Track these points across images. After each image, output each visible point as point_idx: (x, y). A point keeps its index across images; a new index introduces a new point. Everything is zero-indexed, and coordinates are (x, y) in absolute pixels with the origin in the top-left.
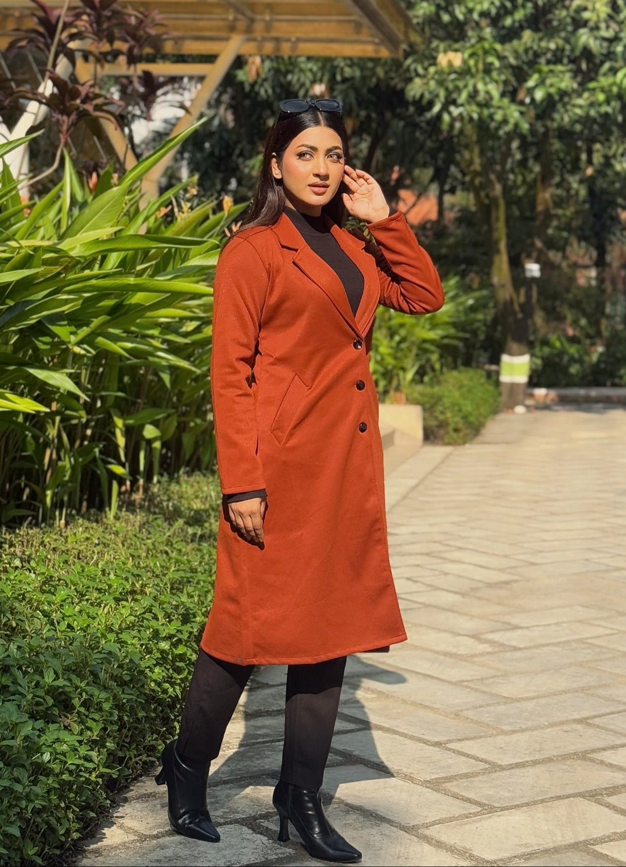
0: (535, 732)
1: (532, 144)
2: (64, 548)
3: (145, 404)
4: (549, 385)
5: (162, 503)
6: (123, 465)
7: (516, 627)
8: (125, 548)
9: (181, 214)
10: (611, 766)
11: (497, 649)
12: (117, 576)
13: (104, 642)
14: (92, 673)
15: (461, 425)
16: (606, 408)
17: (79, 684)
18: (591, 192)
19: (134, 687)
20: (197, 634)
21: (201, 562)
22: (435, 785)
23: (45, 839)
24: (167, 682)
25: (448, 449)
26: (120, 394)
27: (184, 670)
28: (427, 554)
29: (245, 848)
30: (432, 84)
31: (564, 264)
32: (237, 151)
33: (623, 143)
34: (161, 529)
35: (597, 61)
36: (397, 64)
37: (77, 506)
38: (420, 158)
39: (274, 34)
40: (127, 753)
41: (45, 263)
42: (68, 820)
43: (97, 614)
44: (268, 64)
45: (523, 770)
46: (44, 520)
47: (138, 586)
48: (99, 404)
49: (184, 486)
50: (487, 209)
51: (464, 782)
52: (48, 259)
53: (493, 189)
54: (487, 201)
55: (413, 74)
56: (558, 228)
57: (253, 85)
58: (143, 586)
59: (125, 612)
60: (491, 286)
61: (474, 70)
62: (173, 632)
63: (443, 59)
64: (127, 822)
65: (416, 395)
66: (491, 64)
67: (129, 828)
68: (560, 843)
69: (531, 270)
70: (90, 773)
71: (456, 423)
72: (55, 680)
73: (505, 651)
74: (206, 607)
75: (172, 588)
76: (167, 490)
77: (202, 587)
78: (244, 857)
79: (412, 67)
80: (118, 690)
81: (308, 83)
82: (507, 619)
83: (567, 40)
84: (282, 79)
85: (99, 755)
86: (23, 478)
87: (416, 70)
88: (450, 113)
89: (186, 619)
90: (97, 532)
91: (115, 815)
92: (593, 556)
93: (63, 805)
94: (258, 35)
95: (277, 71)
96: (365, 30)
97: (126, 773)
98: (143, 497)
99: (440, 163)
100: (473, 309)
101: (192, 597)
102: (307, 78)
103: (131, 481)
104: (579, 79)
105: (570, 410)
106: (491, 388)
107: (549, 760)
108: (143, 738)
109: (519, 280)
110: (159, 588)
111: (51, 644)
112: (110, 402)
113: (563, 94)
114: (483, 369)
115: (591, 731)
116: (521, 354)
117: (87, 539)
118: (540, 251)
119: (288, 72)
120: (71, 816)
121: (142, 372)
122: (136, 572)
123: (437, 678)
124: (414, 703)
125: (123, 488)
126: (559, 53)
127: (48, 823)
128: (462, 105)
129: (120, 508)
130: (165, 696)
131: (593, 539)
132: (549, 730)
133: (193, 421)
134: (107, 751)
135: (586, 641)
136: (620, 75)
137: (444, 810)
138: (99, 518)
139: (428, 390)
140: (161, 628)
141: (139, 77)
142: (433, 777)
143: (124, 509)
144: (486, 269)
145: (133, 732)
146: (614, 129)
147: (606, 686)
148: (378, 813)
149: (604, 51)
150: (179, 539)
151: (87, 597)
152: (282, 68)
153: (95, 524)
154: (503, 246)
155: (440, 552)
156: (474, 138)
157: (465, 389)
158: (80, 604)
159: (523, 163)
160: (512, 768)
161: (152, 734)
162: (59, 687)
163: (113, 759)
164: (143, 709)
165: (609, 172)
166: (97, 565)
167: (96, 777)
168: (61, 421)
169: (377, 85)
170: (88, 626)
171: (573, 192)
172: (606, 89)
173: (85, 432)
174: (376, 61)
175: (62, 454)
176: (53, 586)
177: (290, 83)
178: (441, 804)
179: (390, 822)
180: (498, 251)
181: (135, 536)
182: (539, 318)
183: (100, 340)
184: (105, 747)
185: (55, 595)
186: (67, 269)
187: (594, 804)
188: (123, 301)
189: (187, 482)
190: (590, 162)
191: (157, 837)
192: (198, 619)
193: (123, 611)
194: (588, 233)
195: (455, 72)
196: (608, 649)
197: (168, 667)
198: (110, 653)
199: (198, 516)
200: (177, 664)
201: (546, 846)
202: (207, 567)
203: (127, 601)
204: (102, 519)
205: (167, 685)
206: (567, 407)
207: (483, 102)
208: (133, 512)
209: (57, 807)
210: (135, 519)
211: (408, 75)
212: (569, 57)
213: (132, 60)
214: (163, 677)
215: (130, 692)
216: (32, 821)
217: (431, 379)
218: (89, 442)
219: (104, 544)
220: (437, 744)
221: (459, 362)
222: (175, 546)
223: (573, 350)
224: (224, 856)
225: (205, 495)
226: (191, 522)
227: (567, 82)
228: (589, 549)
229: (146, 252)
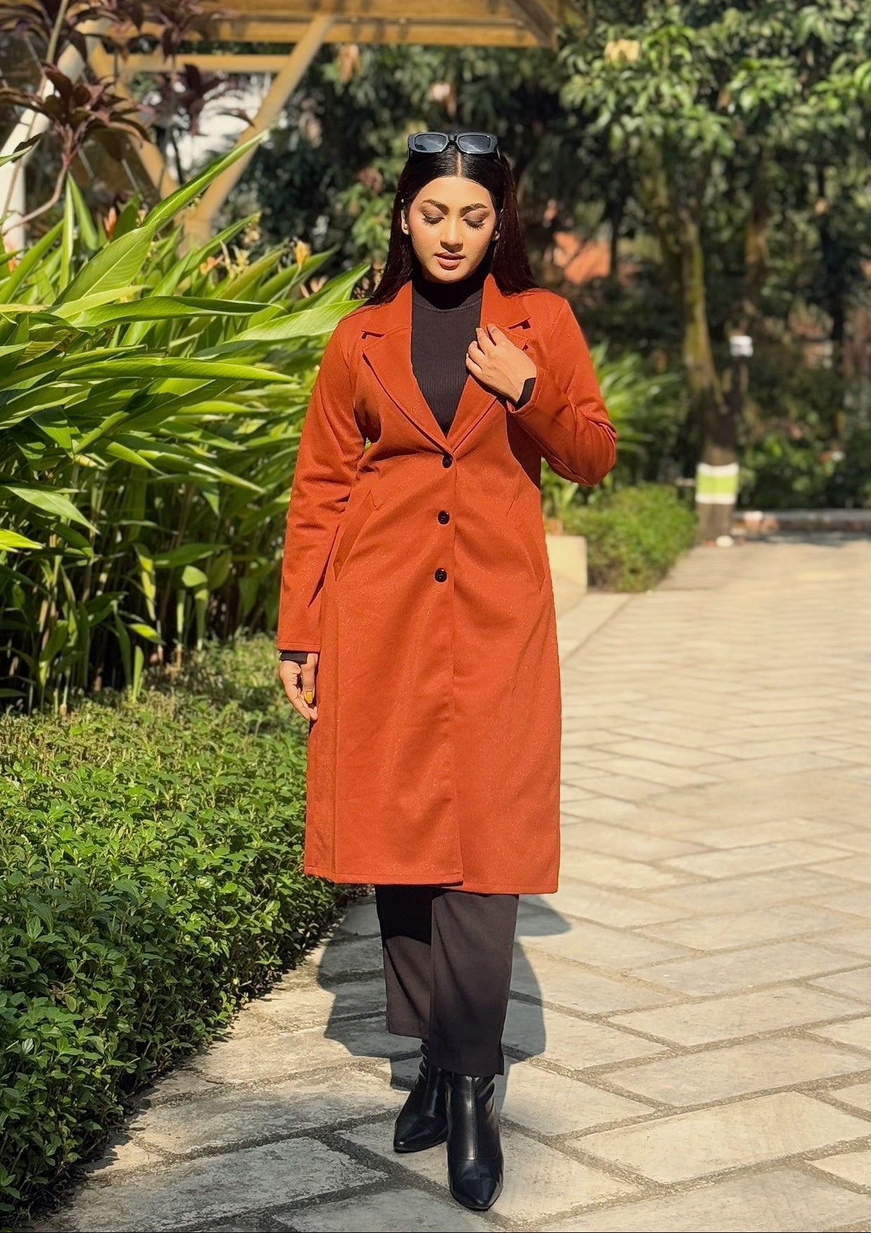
0: (734, 999)
1: (742, 169)
2: (62, 744)
3: (185, 536)
4: (764, 507)
5: (208, 679)
6: (153, 625)
7: (712, 850)
8: (152, 743)
9: (234, 266)
10: (840, 1046)
11: (683, 881)
12: (139, 783)
13: (116, 878)
14: (97, 923)
15: (640, 564)
16: (844, 539)
17: (77, 939)
18: (824, 235)
19: (159, 942)
20: (252, 865)
21: (260, 762)
22: (589, 1076)
23: (27, 1162)
24: (209, 934)
25: (622, 598)
26: (148, 523)
27: (235, 916)
28: (589, 747)
29: (316, 1171)
30: (598, 84)
31: (787, 339)
32: (326, 179)
33: (865, 166)
34: (205, 715)
35: (829, 53)
36: (549, 57)
37: (86, 684)
38: (586, 188)
39: (374, 13)
40: (150, 1037)
41: (34, 336)
42: (61, 1136)
43: (107, 838)
44: (368, 57)
45: (716, 1053)
46: (36, 703)
47: (168, 798)
48: (119, 538)
49: (240, 653)
50: (677, 260)
51: (632, 1072)
52: (38, 331)
53: (685, 231)
54: (676, 249)
55: (571, 70)
56: (777, 287)
57: (347, 86)
58: (176, 797)
59: (149, 835)
60: (683, 368)
61: (656, 65)
62: (217, 863)
63: (613, 50)
64: (149, 1137)
65: (577, 522)
66: (681, 57)
67: (150, 1145)
68: (764, 1158)
69: (739, 346)
70: (94, 1066)
71: (634, 561)
72: (42, 934)
73: (695, 884)
74: (266, 826)
75: (218, 800)
76: (217, 659)
77: (262, 798)
78: (314, 1184)
79: (570, 60)
80: (136, 948)
81: (424, 83)
82: (699, 837)
83: (786, 23)
84: (388, 78)
85: (107, 1041)
86: (10, 644)
87: (575, 65)
88: (623, 126)
89: (238, 843)
90: (112, 720)
91: (131, 1126)
92: (821, 747)
93: (52, 1114)
94: (352, 14)
95: (380, 68)
96: (503, 9)
97: (149, 1066)
98: (183, 669)
99: (613, 195)
100: (657, 401)
101: (247, 812)
102: (423, 76)
103: (163, 647)
104: (804, 77)
105: (794, 542)
106: (683, 511)
107: (754, 1039)
108: (174, 1016)
109: (723, 359)
110: (197, 800)
111: (39, 882)
112: (134, 534)
113: (780, 98)
114: (674, 485)
115: (812, 996)
116: (726, 463)
117: (98, 730)
118: (753, 320)
119: (397, 67)
120: (65, 1130)
121: (181, 491)
122: (165, 776)
123: (597, 924)
124: (564, 960)
125: (154, 658)
126: (775, 42)
127: (29, 1140)
128: (640, 115)
129: (147, 685)
130: (206, 955)
131: (822, 723)
132: (752, 996)
133: (255, 561)
134: (119, 1035)
135: (808, 868)
136: (860, 72)
137: (602, 1113)
138: (117, 701)
139: (594, 515)
140: (200, 858)
141: (180, 74)
142: (587, 1066)
143: (153, 688)
144: (676, 344)
145: (158, 1008)
146: (852, 147)
147: (835, 932)
148: (508, 1118)
149: (839, 39)
150: (231, 729)
151: (94, 814)
152: (389, 62)
153: (109, 709)
154: (699, 311)
155: (606, 743)
156: (658, 159)
157: (645, 514)
158: (83, 825)
159: (729, 195)
160: (700, 1051)
161: (187, 1009)
162: (50, 945)
163: (128, 1047)
164: (173, 974)
165: (849, 208)
166: (112, 767)
167: (103, 1073)
168: (64, 562)
169: (522, 87)
170: (94, 855)
171: (798, 236)
172: (841, 92)
173: (99, 577)
174: (520, 51)
175: (65, 609)
176: (45, 799)
177: (399, 84)
178: (598, 1104)
179: (525, 1131)
180: (692, 320)
181: (168, 726)
182: (750, 413)
183: (114, 446)
184: (115, 1029)
185: (47, 811)
186: (68, 345)
187: (814, 1101)
188: (147, 390)
189: (246, 648)
190: (821, 193)
191: (190, 1157)
192: (255, 843)
193: (145, 834)
194: (820, 293)
195: (630, 68)
196: (840, 879)
197: (210, 913)
198: (125, 894)
199: (259, 697)
200: (224, 908)
201: (746, 1163)
202: (269, 769)
203: (152, 818)
204: (120, 702)
205: (208, 939)
206: (791, 538)
207: (670, 110)
208: (166, 691)
209: (44, 1117)
210: (168, 701)
211: (564, 72)
212: (789, 46)
213: (171, 49)
214: (203, 927)
215: (153, 949)
216: (6, 1139)
217: (599, 500)
218: (105, 591)
219: (122, 738)
220: (595, 1018)
221: (640, 475)
222: (224, 739)
223: (798, 458)
224: (286, 1184)
225: (270, 666)
226: (249, 705)
227: (786, 82)
228: (817, 738)
229: (185, 321)
